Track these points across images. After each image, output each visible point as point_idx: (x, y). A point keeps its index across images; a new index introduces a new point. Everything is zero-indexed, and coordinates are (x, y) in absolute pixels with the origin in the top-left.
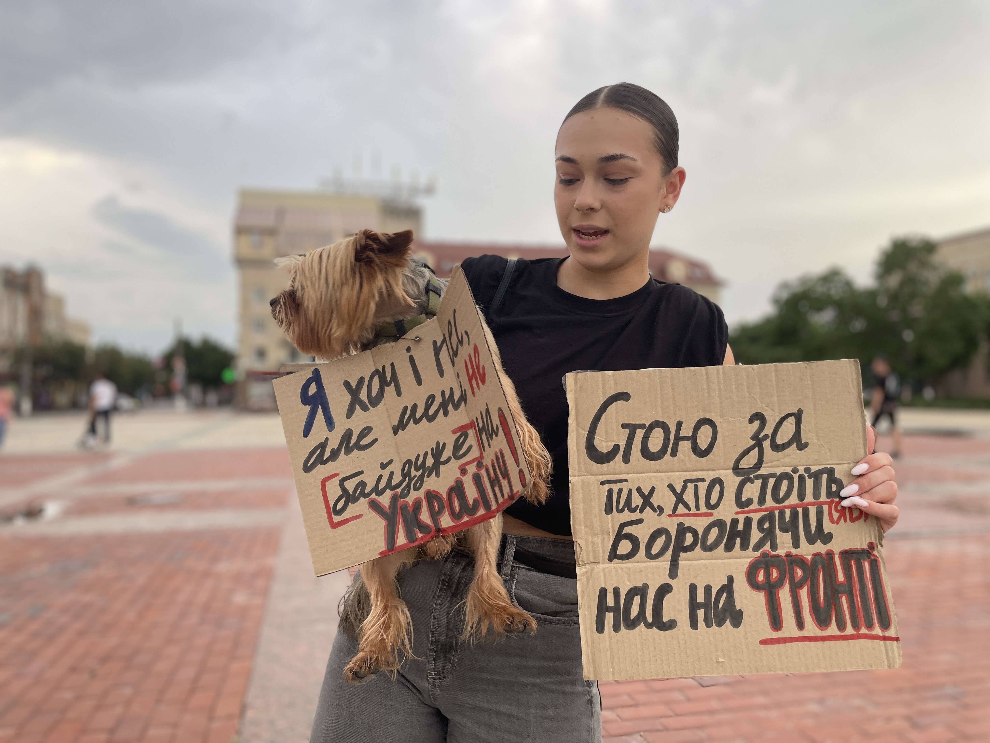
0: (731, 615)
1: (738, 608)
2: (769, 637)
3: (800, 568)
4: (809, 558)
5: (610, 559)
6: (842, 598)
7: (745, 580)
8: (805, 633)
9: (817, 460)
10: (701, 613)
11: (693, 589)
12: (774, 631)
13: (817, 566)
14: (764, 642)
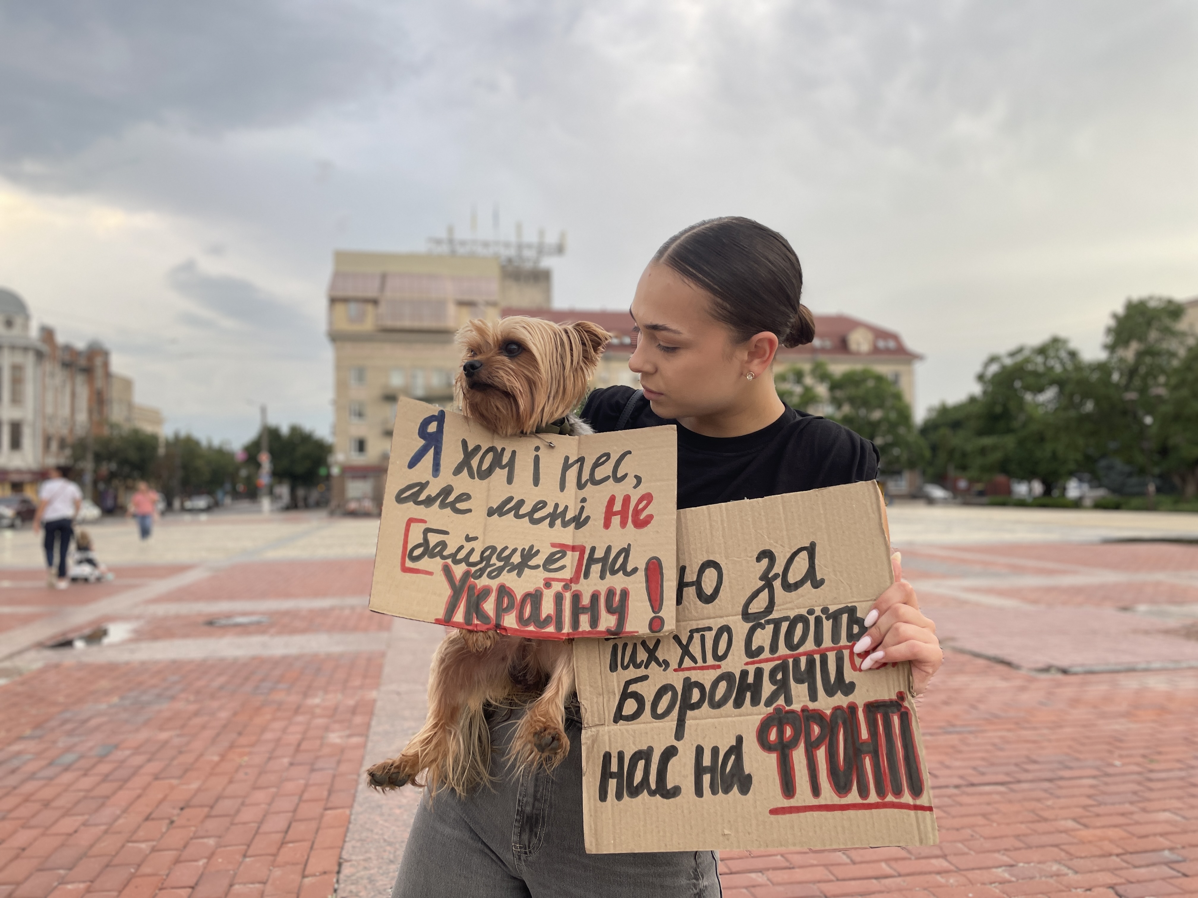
0: (739, 780)
1: (747, 772)
2: (780, 805)
3: (817, 724)
4: (828, 712)
5: (616, 721)
6: (865, 759)
7: (755, 740)
8: (821, 801)
9: (835, 598)
10: (707, 778)
11: (700, 751)
12: (785, 799)
13: (837, 723)
14: (774, 812)
